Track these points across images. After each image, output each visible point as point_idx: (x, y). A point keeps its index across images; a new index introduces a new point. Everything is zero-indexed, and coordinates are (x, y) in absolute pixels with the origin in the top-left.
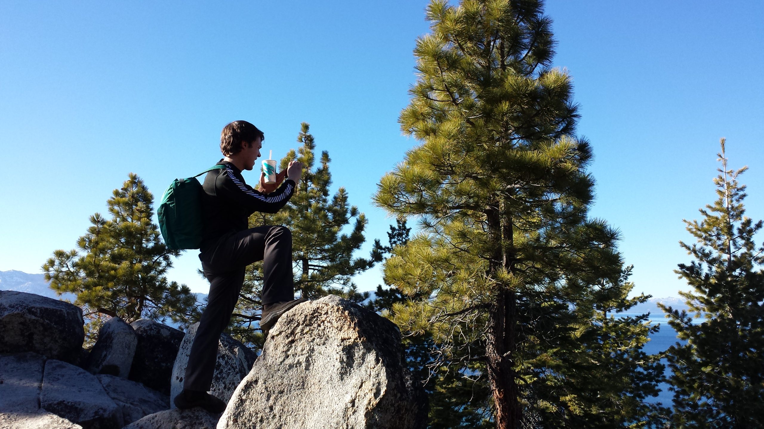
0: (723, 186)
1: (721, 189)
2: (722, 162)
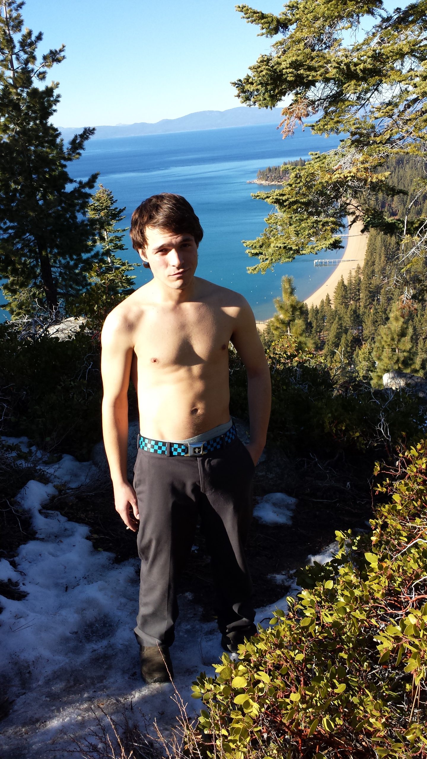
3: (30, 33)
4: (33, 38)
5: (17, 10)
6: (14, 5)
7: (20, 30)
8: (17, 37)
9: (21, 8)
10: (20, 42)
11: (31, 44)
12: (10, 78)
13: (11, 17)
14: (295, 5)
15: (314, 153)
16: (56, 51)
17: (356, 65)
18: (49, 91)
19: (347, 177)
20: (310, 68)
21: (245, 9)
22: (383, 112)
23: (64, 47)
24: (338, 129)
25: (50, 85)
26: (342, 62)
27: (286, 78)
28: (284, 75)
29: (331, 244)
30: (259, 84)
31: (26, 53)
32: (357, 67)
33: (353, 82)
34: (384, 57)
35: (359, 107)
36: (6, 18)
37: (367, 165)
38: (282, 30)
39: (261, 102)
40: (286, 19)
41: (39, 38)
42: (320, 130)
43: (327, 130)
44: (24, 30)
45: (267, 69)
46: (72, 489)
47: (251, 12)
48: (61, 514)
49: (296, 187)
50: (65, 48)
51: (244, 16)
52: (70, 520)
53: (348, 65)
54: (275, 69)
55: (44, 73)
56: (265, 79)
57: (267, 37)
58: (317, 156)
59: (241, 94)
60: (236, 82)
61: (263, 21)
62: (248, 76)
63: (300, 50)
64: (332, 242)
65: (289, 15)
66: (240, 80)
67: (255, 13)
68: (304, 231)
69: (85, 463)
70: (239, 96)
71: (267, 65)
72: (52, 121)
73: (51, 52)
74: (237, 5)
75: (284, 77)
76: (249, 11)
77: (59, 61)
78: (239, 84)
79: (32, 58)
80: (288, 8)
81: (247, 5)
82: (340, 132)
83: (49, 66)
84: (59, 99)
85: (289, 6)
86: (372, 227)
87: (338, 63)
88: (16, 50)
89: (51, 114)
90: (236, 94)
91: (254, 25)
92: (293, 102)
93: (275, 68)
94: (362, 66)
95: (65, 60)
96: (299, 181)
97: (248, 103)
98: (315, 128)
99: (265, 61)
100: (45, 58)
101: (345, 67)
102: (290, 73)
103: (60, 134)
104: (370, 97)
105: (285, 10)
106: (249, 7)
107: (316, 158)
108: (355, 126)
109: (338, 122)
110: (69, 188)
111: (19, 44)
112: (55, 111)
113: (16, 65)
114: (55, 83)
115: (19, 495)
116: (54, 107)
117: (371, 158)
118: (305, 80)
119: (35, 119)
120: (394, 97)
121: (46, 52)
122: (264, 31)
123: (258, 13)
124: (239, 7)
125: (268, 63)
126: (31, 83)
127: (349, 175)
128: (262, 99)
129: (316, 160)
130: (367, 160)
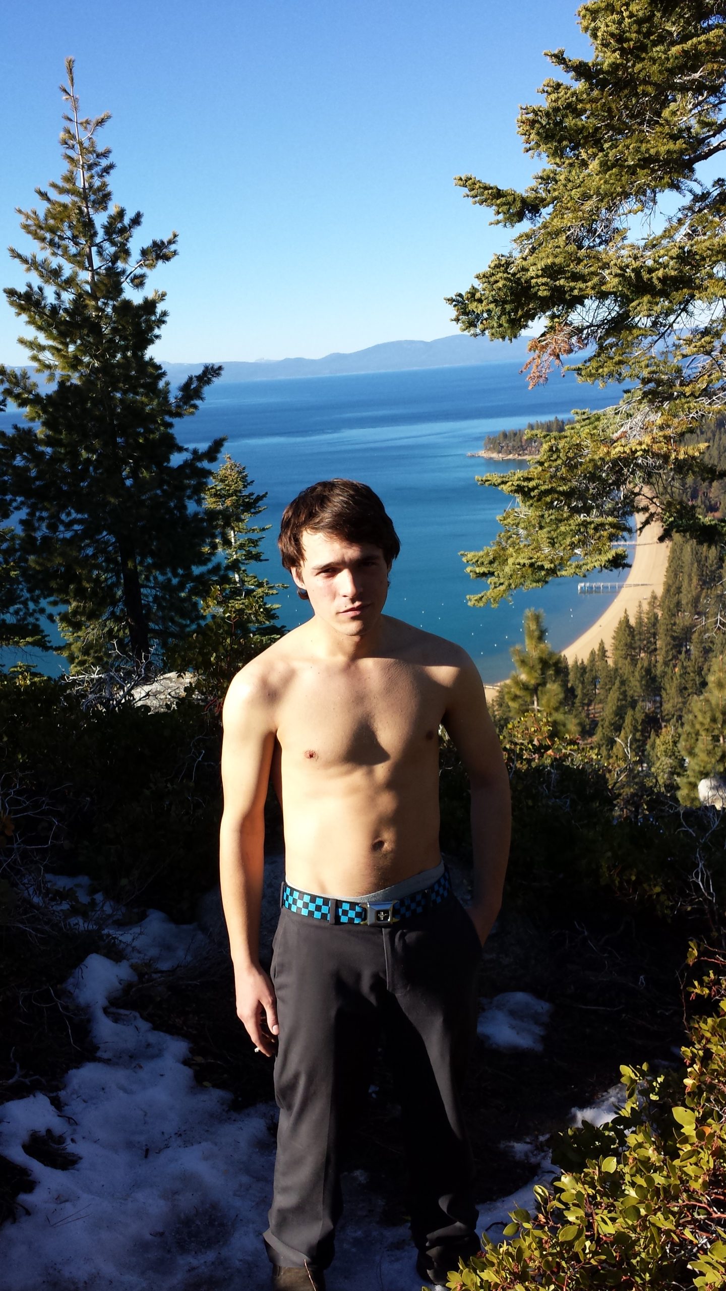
0: (73, 147)
1: (70, 153)
2: (70, 104)
3: (121, 214)
4: (127, 221)
5: (101, 176)
6: (98, 169)
7: (105, 208)
8: (100, 219)
9: (108, 173)
10: (105, 227)
11: (123, 231)
12: (87, 282)
13: (91, 187)
14: (552, 175)
15: (579, 411)
16: (162, 243)
17: (651, 271)
18: (149, 306)
19: (636, 451)
20: (576, 277)
21: (470, 182)
22: (695, 347)
23: (175, 236)
24: (620, 374)
25: (151, 296)
26: (627, 266)
27: (536, 293)
28: (534, 287)
29: (609, 561)
30: (492, 302)
31: (113, 243)
32: (653, 275)
33: (646, 299)
34: (698, 257)
35: (656, 338)
36: (84, 188)
37: (669, 432)
38: (529, 215)
39: (494, 330)
40: (536, 198)
41: (136, 220)
42: (591, 375)
43: (603, 376)
44: (112, 209)
45: (506, 279)
46: (162, 972)
47: (480, 187)
48: (142, 1016)
49: (550, 467)
50: (177, 238)
51: (469, 193)
52: (156, 1028)
53: (637, 271)
54: (519, 279)
55: (143, 276)
56: (502, 293)
57: (505, 226)
58: (585, 417)
59: (461, 317)
60: (454, 297)
61: (498, 202)
62: (473, 288)
63: (558, 247)
64: (611, 557)
65: (541, 191)
66: (460, 295)
67: (486, 188)
68: (564, 539)
69: (185, 927)
70: (457, 320)
71: (505, 271)
72: (152, 352)
73: (155, 244)
74: (458, 177)
75: (533, 290)
76: (477, 186)
77: (166, 258)
78: (458, 301)
79: (124, 252)
80: (540, 180)
81: (473, 177)
82: (624, 379)
83: (152, 266)
84: (166, 319)
85: (542, 178)
86: (677, 532)
87: (621, 268)
88: (98, 240)
89: (151, 342)
90: (454, 317)
91: (484, 208)
92: (546, 329)
93: (518, 276)
94: (660, 273)
95: (176, 257)
96: (555, 456)
97: (472, 332)
98: (583, 373)
99: (503, 266)
100: (144, 253)
101: (633, 275)
102: (543, 284)
103: (164, 374)
104: (674, 322)
105: (534, 183)
106: (477, 179)
107: (584, 420)
108: (649, 369)
109: (620, 362)
110: (176, 460)
111: (103, 230)
112: (157, 337)
113: (97, 262)
114: (160, 293)
115: (71, 980)
116: (157, 331)
117: (676, 420)
118: (567, 296)
119: (124, 349)
120: (713, 321)
121: (147, 244)
122: (501, 217)
123: (491, 188)
124: (461, 179)
125: (507, 268)
126: (120, 291)
127: (638, 448)
128: (495, 325)
129: (583, 423)
130: (670, 423)
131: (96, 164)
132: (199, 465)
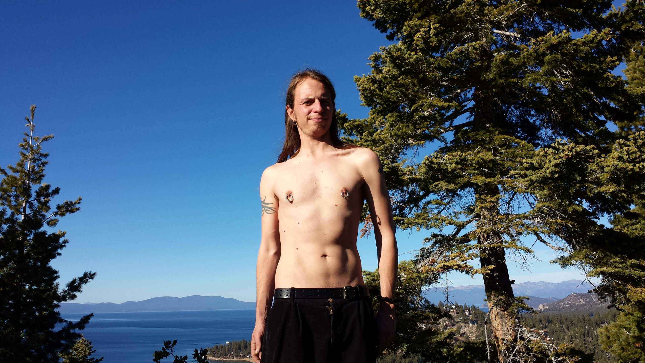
0: (27, 149)
1: (24, 151)
3: (48, 187)
4: (50, 191)
5: (40, 166)
6: (39, 163)
7: (39, 183)
9: (44, 165)
13: (33, 171)
16: (71, 203)
18: (56, 237)
25: (58, 233)
31: (39, 202)
36: (29, 171)
41: (56, 191)
50: (81, 201)
55: (57, 220)
73: (66, 203)
77: (72, 212)
79: (45, 206)
83: (63, 215)
84: (67, 244)
88: (32, 199)
89: (54, 257)
95: (78, 211)
100: (59, 207)
103: (58, 277)
110: (58, 328)
111: (35, 194)
112: (59, 254)
113: (28, 211)
114: (62, 232)
116: (59, 251)
121: (61, 203)
126: (41, 225)
131: (39, 160)
132: (72, 331)
